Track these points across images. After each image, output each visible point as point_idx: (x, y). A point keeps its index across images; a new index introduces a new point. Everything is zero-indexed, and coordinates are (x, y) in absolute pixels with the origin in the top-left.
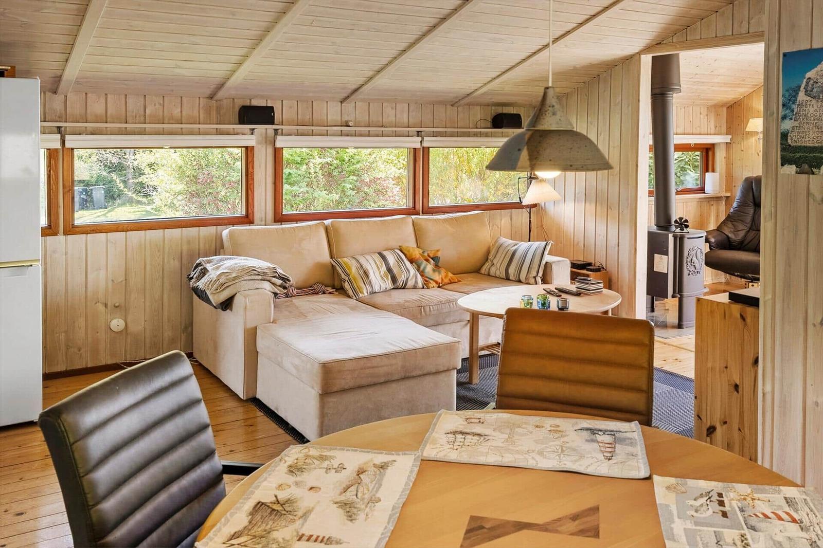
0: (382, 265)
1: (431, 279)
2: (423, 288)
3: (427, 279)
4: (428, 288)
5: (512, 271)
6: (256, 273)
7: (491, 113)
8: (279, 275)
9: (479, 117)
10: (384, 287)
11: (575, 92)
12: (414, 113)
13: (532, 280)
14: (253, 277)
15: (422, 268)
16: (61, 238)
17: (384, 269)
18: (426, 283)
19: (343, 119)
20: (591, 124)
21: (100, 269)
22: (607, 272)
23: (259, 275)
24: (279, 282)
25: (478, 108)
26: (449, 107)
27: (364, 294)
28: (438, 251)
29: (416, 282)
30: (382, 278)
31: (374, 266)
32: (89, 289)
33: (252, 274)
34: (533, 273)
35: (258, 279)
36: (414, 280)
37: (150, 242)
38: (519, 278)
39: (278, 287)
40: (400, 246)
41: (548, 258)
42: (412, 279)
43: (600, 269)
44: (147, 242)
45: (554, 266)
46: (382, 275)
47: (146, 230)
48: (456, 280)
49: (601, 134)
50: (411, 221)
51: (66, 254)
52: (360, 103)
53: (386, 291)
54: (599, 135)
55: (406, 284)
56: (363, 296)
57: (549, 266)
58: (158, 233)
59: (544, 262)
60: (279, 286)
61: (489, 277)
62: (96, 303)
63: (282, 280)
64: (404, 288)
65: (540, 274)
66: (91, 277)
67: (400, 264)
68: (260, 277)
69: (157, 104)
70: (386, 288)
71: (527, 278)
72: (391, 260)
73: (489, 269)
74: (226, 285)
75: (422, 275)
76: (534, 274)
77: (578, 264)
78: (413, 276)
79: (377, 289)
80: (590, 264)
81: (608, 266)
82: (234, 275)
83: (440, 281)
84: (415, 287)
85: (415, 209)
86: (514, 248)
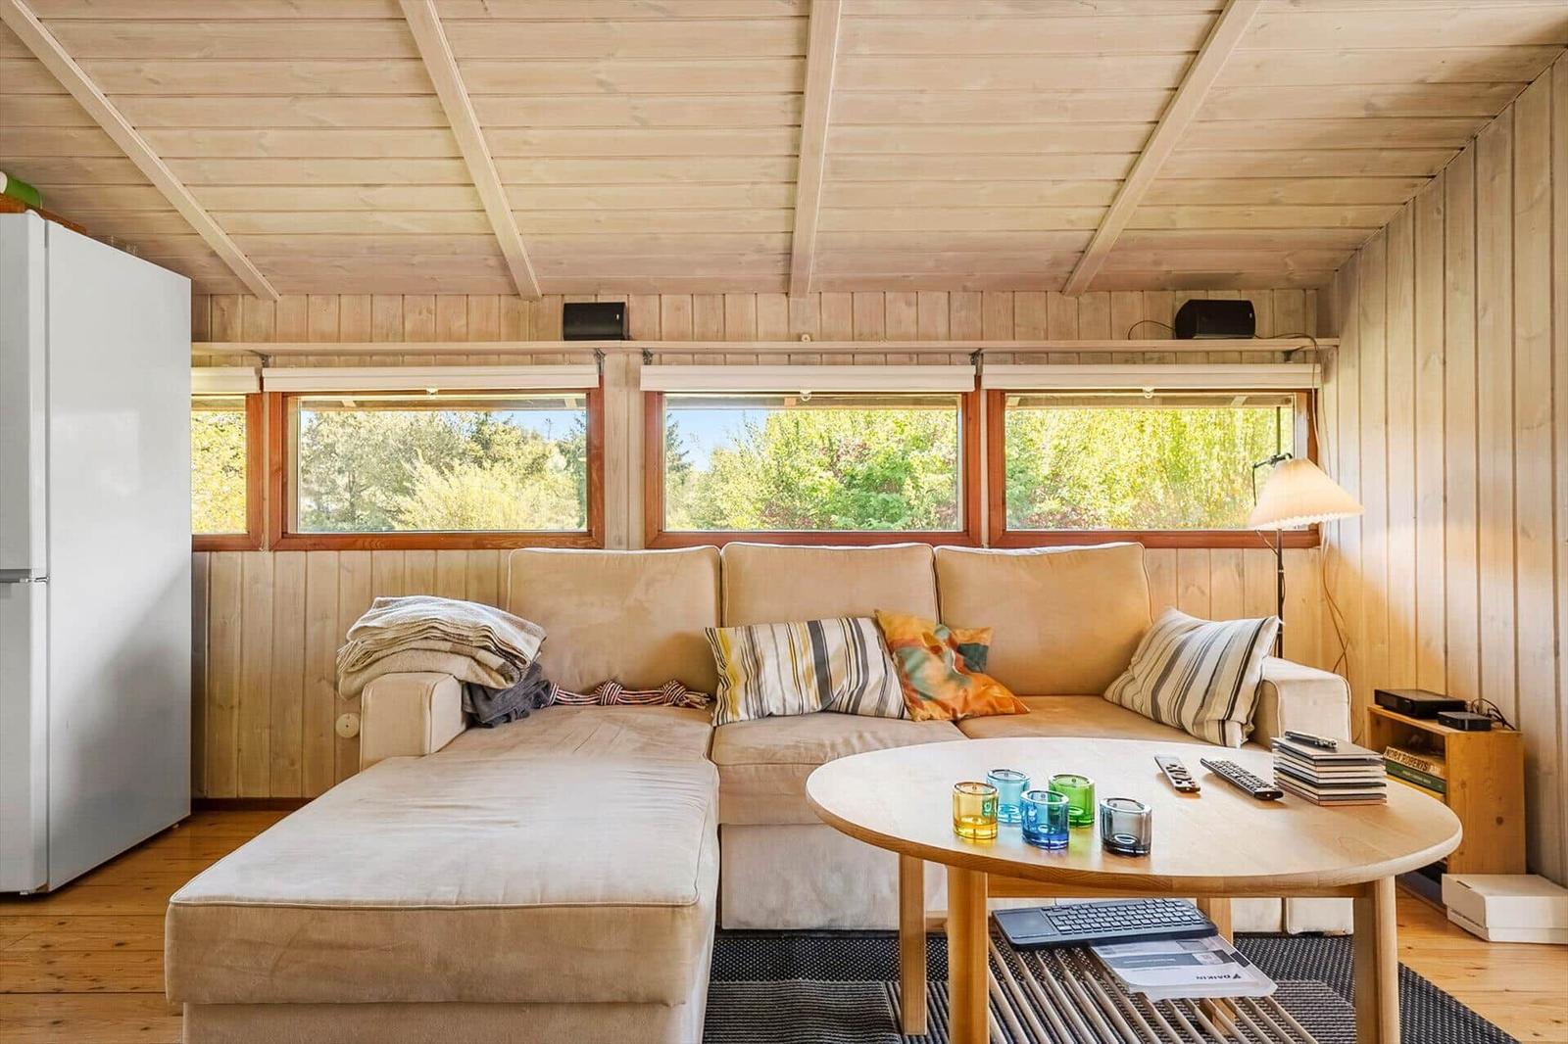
0: (806, 649)
1: (930, 698)
2: (901, 717)
3: (914, 695)
4: (912, 720)
5: (1165, 697)
6: (439, 634)
7: (1174, 307)
8: (496, 646)
9: (1138, 318)
10: (793, 704)
11: (1406, 215)
12: (963, 313)
13: (1213, 731)
14: (431, 644)
15: (908, 666)
16: (266, 555)
17: (808, 660)
18: (909, 704)
19: (792, 331)
20: (1457, 289)
21: (326, 617)
22: (1518, 735)
23: (446, 640)
24: (497, 661)
25: (1136, 296)
26: (1054, 297)
27: (738, 715)
28: (983, 631)
29: (883, 700)
30: (797, 682)
31: (784, 649)
32: (310, 652)
33: (428, 635)
34: (1220, 709)
35: (443, 648)
36: (877, 696)
37: (412, 569)
38: (1180, 720)
39: (494, 674)
40: (876, 611)
41: (1266, 666)
42: (873, 690)
43: (1490, 722)
44: (408, 571)
45: (1284, 695)
46: (800, 673)
47: (404, 549)
48: (1013, 709)
49: (1485, 310)
50: (930, 558)
51: (274, 585)
52: (832, 295)
53: (801, 714)
54: (1480, 314)
55: (857, 703)
56: (736, 719)
57: (1268, 690)
58: (428, 555)
59: (1252, 679)
60: (497, 671)
61: (1121, 709)
62: (320, 680)
63: (506, 657)
64: (854, 713)
65: (1242, 712)
66: (312, 630)
67: (852, 650)
68: (447, 646)
69: (424, 311)
70: (801, 707)
71: (1198, 723)
72: (835, 638)
73: (1123, 688)
74: (375, 656)
75: (904, 685)
76: (1219, 711)
77: (1412, 701)
78: (875, 687)
79: (773, 705)
80: (1460, 706)
81: (1522, 716)
82: (389, 635)
83: (958, 706)
84: (880, 714)
85: (968, 535)
86: (1184, 637)
